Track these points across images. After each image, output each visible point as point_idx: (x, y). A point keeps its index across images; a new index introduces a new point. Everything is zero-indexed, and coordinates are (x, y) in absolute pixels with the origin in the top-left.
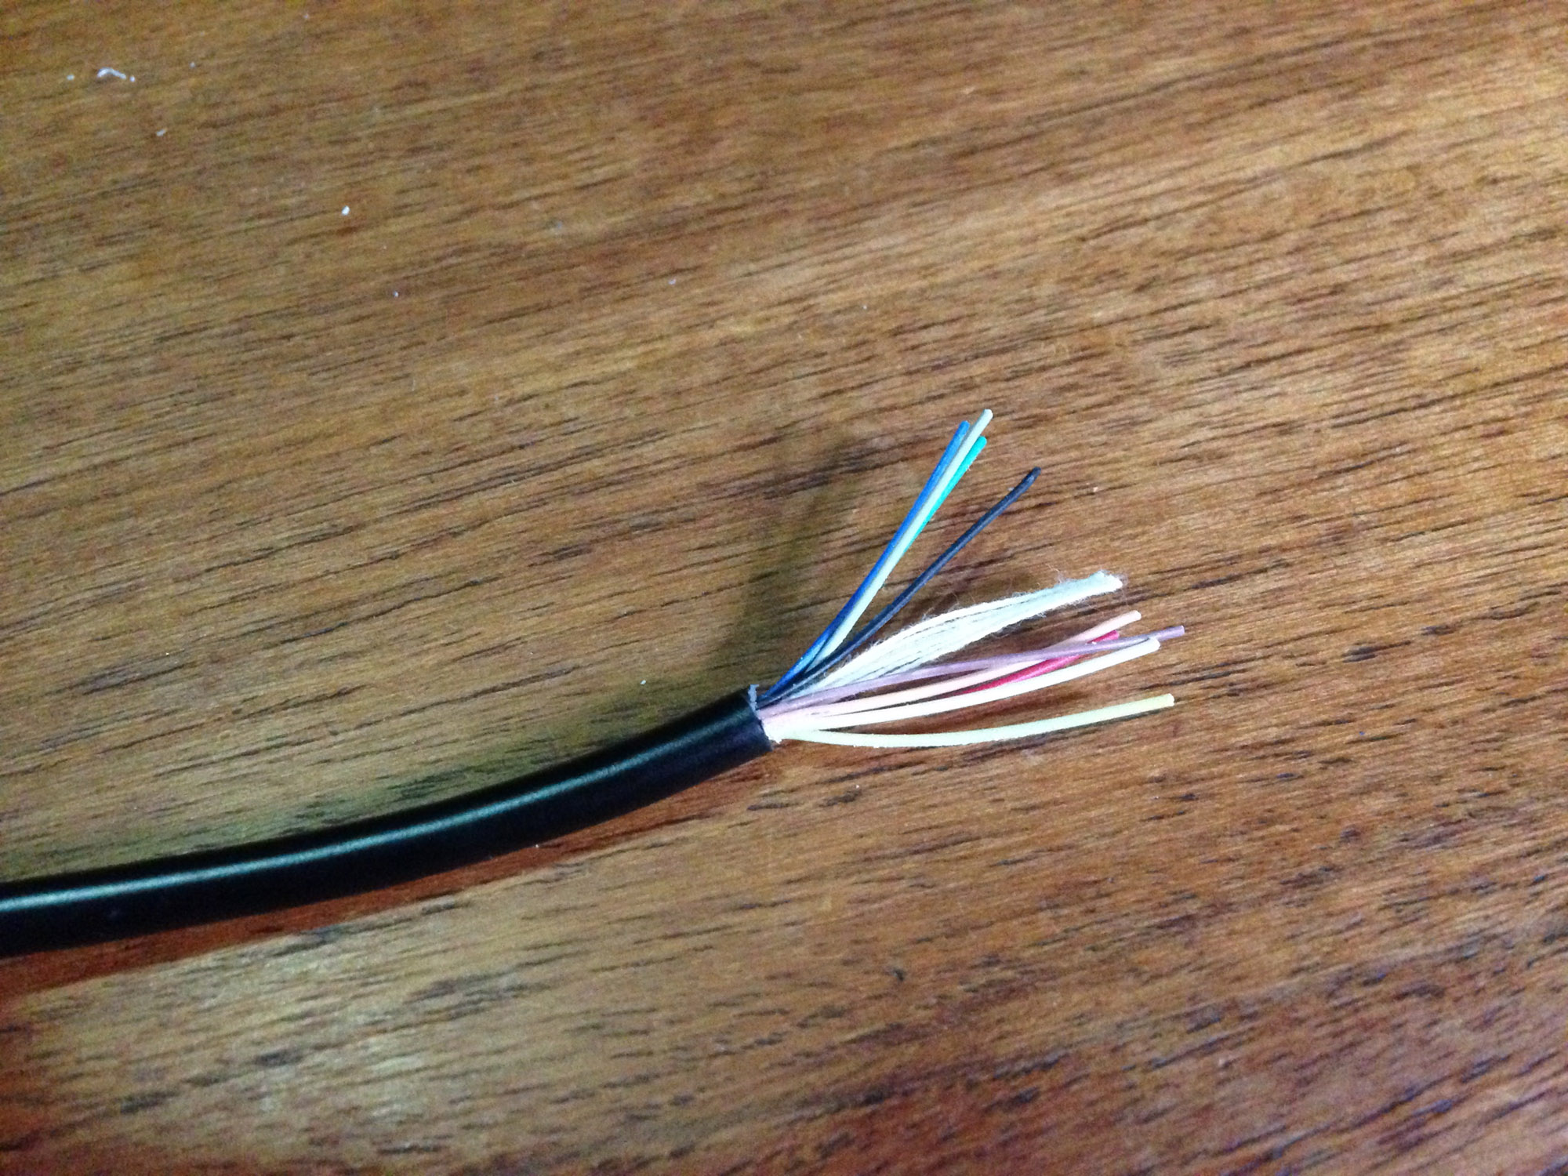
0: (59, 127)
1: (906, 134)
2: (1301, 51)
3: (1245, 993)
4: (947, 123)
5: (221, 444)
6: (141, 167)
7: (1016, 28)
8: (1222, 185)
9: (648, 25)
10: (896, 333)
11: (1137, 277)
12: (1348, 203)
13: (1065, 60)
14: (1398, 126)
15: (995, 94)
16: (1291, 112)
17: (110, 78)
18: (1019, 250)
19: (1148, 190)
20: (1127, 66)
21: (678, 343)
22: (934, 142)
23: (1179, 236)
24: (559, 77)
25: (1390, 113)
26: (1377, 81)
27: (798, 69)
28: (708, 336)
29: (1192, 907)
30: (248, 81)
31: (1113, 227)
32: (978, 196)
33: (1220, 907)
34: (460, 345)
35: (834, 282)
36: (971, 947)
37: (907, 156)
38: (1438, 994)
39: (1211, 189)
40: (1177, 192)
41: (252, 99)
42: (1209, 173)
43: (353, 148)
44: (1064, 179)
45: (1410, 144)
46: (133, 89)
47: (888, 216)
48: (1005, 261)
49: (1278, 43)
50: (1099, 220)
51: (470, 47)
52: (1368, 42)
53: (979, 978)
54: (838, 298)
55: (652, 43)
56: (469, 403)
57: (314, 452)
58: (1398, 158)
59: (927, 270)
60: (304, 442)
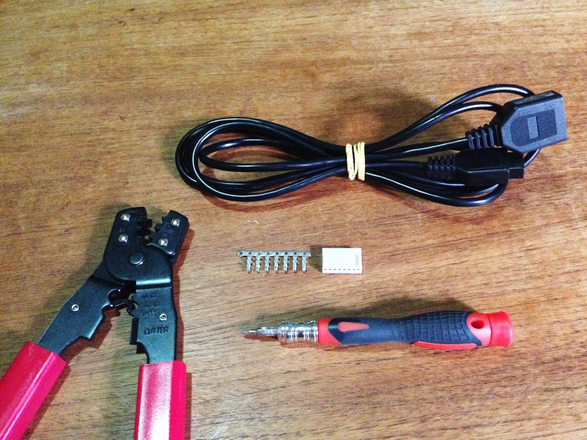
0: (248, 232)
1: (383, 250)
2: (454, 241)
3: (407, 399)
4: (390, 249)
6: (261, 242)
7: (405, 230)
8: (433, 268)
9: (343, 222)
10: (376, 289)
11: (416, 283)
12: (454, 274)
13: (413, 238)
14: (467, 259)
15: (400, 244)
16: (449, 254)
17: (255, 223)
18: (398, 276)
19: (420, 267)
20: (422, 241)
21: (342, 287)
22: (388, 252)
23: (424, 277)
24: (327, 231)
25: (466, 256)
26: (466, 249)
27: (367, 234)
28: (347, 286)
29: (402, 386)
30: (278, 227)
31: (414, 273)
32: (393, 264)
33: (406, 387)
34: (310, 282)
35: (368, 279)
36: (372, 387)
37: (383, 255)
38: (433, 403)
39: (431, 268)
40: (425, 268)
41: (278, 230)
42: (431, 265)
43: (294, 242)
44: (408, 263)
45: (468, 263)
46: (259, 225)
47: (379, 266)
48: (395, 278)
49: (450, 239)
50: (412, 272)
51: (314, 223)
52: (467, 240)
53: (372, 391)
54: (368, 281)
56: (310, 293)
57: (287, 299)
58: (464, 265)
59: (384, 277)
60: (287, 297)
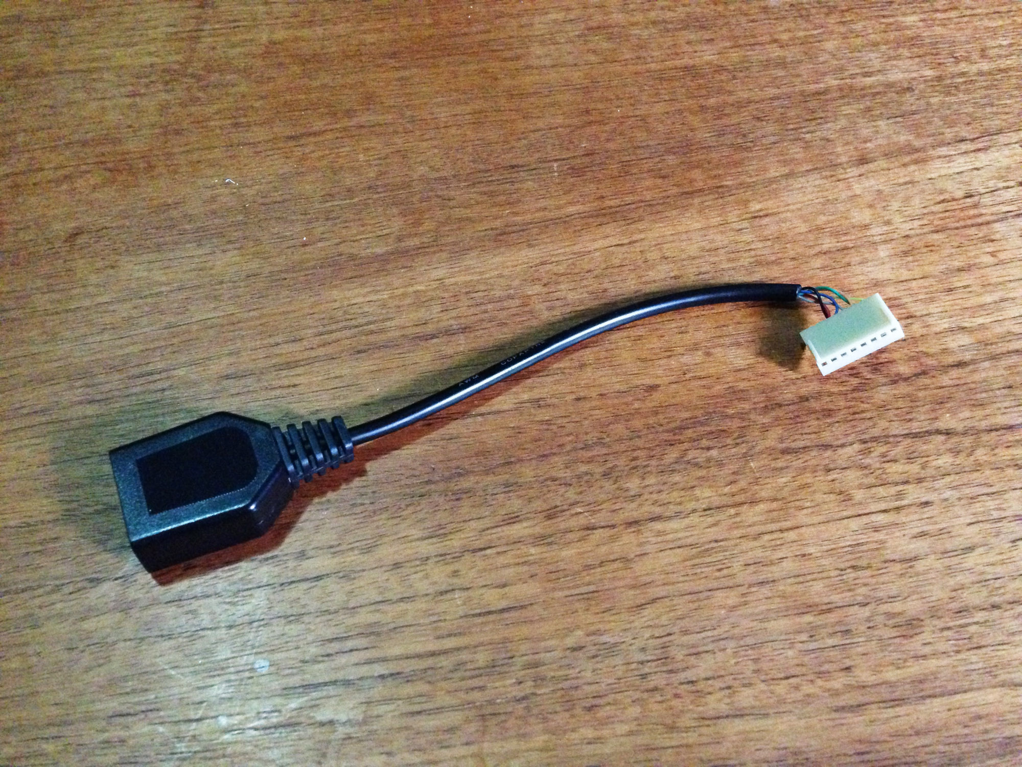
0: (214, 199)
1: (486, 225)
2: (619, 206)
3: (520, 480)
4: (498, 223)
5: (265, 311)
6: (240, 218)
7: (528, 191)
8: (579, 253)
9: (407, 180)
10: (467, 293)
11: (545, 281)
12: (617, 262)
13: (542, 203)
14: (642, 236)
15: (516, 214)
16: (609, 229)
17: (229, 183)
18: (511, 269)
19: (556, 252)
20: (559, 208)
21: (401, 291)
22: (492, 229)
23: (561, 269)
24: (375, 196)
25: (641, 232)
26: (641, 219)
27: (454, 199)
28: (411, 289)
29: (513, 459)
30: (276, 189)
31: (542, 264)
32: (502, 250)
33: (520, 460)
34: (336, 286)
35: (452, 275)
36: (454, 464)
37: (483, 234)
38: (570, 485)
39: (575, 253)
40: (564, 254)
41: (276, 195)
42: (576, 248)
43: (309, 216)
44: (530, 246)
45: (646, 243)
46: (238, 188)
47: (473, 254)
48: (506, 272)
49: (612, 203)
50: (538, 261)
51: (348, 182)
52: (643, 204)
53: (454, 471)
54: (453, 280)
55: (407, 185)
56: (337, 305)
57: (291, 316)
58: (638, 247)
59: (481, 273)
60: (288, 312)
